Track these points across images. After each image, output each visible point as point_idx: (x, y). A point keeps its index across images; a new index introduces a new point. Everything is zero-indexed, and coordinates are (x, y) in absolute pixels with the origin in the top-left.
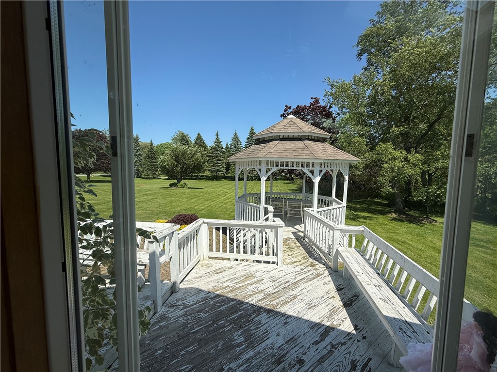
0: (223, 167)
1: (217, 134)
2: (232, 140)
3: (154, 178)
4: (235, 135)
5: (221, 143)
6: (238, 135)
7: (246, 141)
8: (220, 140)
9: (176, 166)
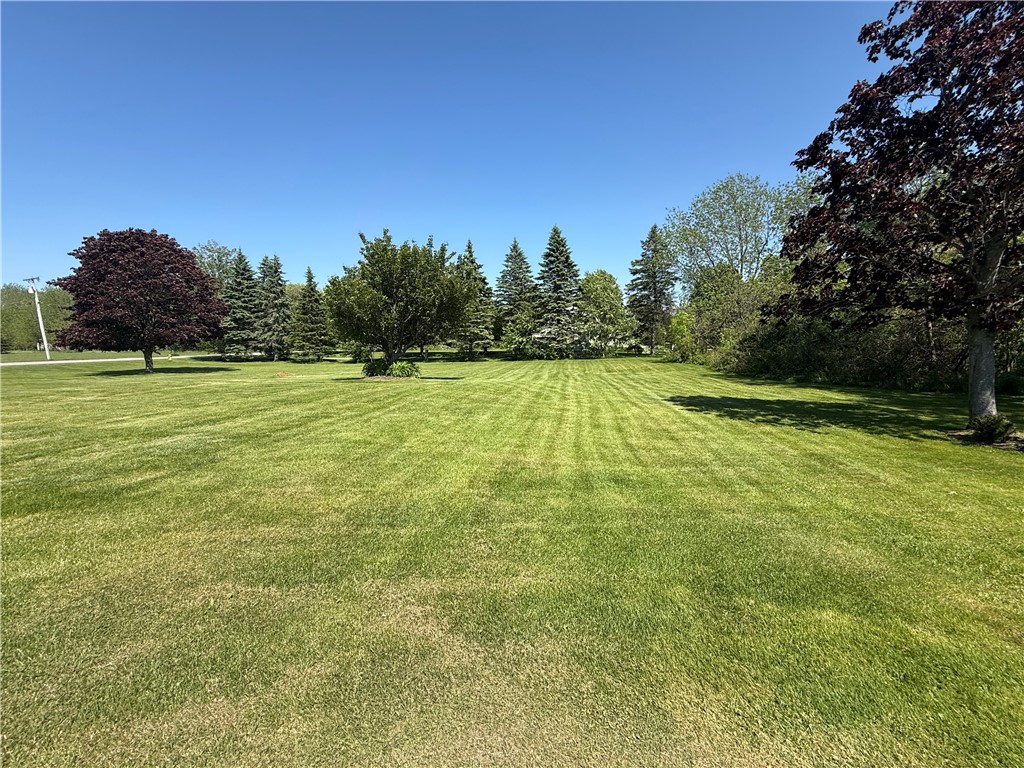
0: (486, 328)
1: (469, 247)
2: (507, 261)
3: (319, 360)
4: (515, 248)
5: (480, 270)
6: (522, 247)
7: (542, 261)
8: (478, 262)
9: (387, 307)
